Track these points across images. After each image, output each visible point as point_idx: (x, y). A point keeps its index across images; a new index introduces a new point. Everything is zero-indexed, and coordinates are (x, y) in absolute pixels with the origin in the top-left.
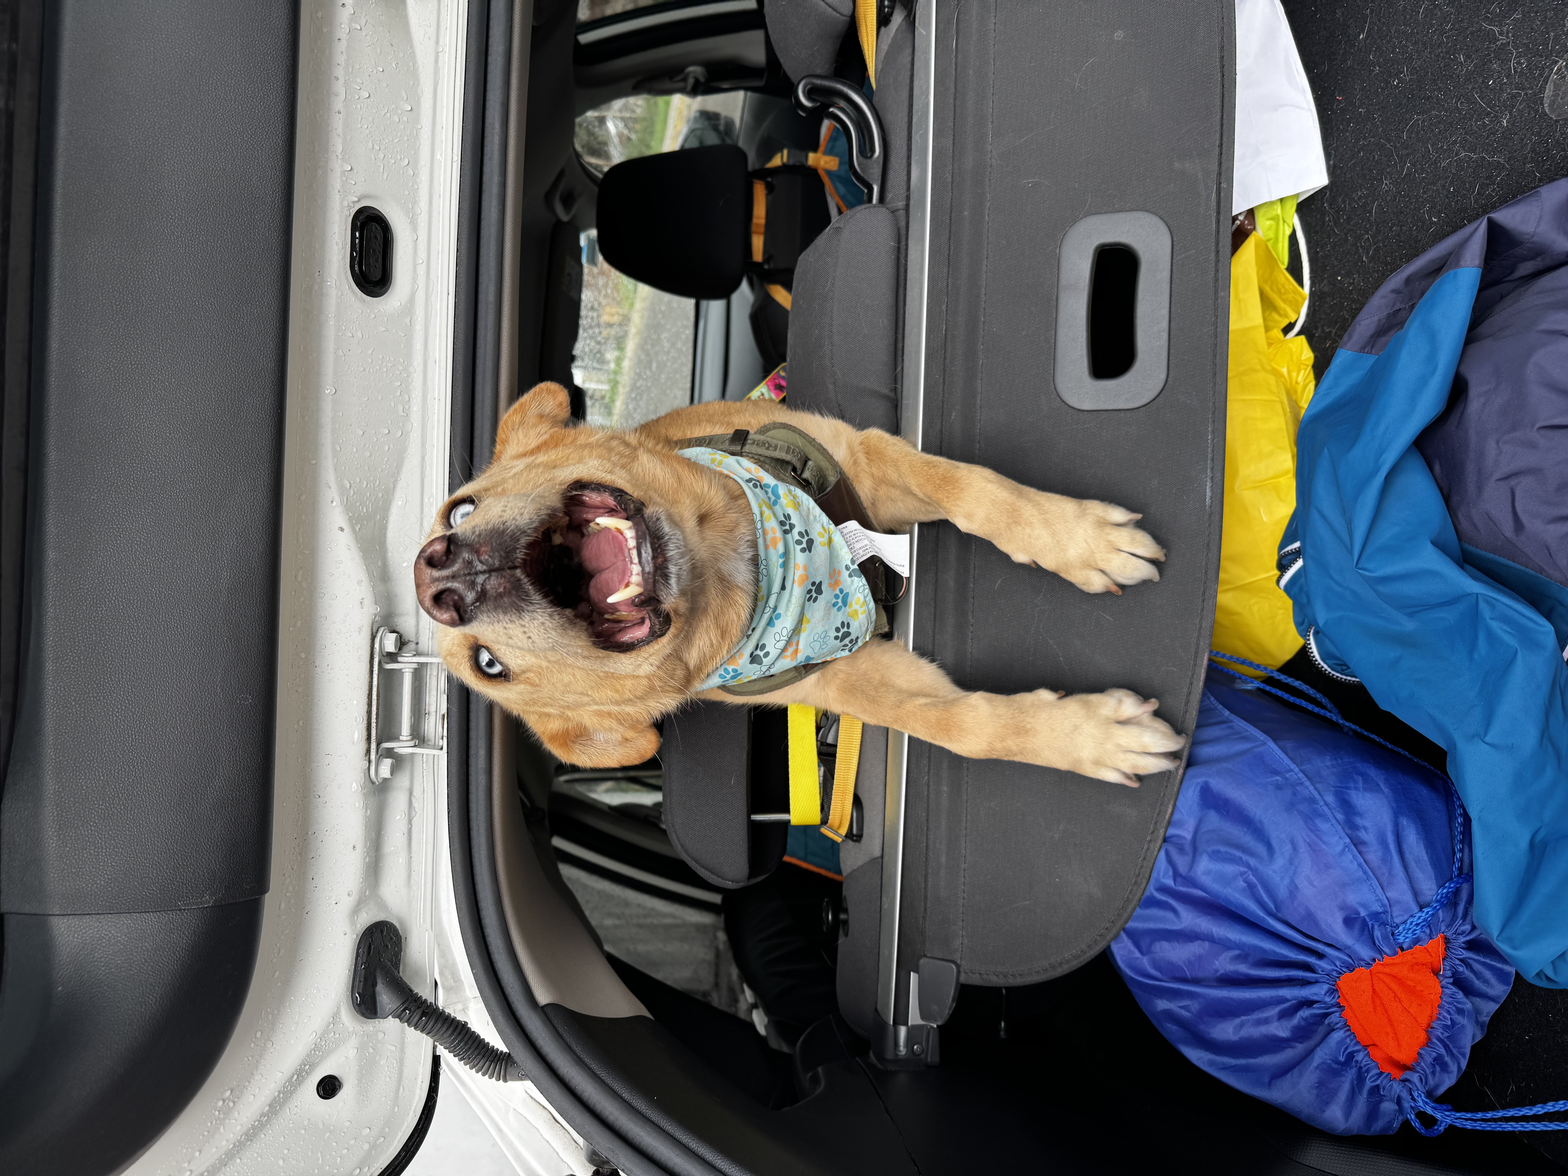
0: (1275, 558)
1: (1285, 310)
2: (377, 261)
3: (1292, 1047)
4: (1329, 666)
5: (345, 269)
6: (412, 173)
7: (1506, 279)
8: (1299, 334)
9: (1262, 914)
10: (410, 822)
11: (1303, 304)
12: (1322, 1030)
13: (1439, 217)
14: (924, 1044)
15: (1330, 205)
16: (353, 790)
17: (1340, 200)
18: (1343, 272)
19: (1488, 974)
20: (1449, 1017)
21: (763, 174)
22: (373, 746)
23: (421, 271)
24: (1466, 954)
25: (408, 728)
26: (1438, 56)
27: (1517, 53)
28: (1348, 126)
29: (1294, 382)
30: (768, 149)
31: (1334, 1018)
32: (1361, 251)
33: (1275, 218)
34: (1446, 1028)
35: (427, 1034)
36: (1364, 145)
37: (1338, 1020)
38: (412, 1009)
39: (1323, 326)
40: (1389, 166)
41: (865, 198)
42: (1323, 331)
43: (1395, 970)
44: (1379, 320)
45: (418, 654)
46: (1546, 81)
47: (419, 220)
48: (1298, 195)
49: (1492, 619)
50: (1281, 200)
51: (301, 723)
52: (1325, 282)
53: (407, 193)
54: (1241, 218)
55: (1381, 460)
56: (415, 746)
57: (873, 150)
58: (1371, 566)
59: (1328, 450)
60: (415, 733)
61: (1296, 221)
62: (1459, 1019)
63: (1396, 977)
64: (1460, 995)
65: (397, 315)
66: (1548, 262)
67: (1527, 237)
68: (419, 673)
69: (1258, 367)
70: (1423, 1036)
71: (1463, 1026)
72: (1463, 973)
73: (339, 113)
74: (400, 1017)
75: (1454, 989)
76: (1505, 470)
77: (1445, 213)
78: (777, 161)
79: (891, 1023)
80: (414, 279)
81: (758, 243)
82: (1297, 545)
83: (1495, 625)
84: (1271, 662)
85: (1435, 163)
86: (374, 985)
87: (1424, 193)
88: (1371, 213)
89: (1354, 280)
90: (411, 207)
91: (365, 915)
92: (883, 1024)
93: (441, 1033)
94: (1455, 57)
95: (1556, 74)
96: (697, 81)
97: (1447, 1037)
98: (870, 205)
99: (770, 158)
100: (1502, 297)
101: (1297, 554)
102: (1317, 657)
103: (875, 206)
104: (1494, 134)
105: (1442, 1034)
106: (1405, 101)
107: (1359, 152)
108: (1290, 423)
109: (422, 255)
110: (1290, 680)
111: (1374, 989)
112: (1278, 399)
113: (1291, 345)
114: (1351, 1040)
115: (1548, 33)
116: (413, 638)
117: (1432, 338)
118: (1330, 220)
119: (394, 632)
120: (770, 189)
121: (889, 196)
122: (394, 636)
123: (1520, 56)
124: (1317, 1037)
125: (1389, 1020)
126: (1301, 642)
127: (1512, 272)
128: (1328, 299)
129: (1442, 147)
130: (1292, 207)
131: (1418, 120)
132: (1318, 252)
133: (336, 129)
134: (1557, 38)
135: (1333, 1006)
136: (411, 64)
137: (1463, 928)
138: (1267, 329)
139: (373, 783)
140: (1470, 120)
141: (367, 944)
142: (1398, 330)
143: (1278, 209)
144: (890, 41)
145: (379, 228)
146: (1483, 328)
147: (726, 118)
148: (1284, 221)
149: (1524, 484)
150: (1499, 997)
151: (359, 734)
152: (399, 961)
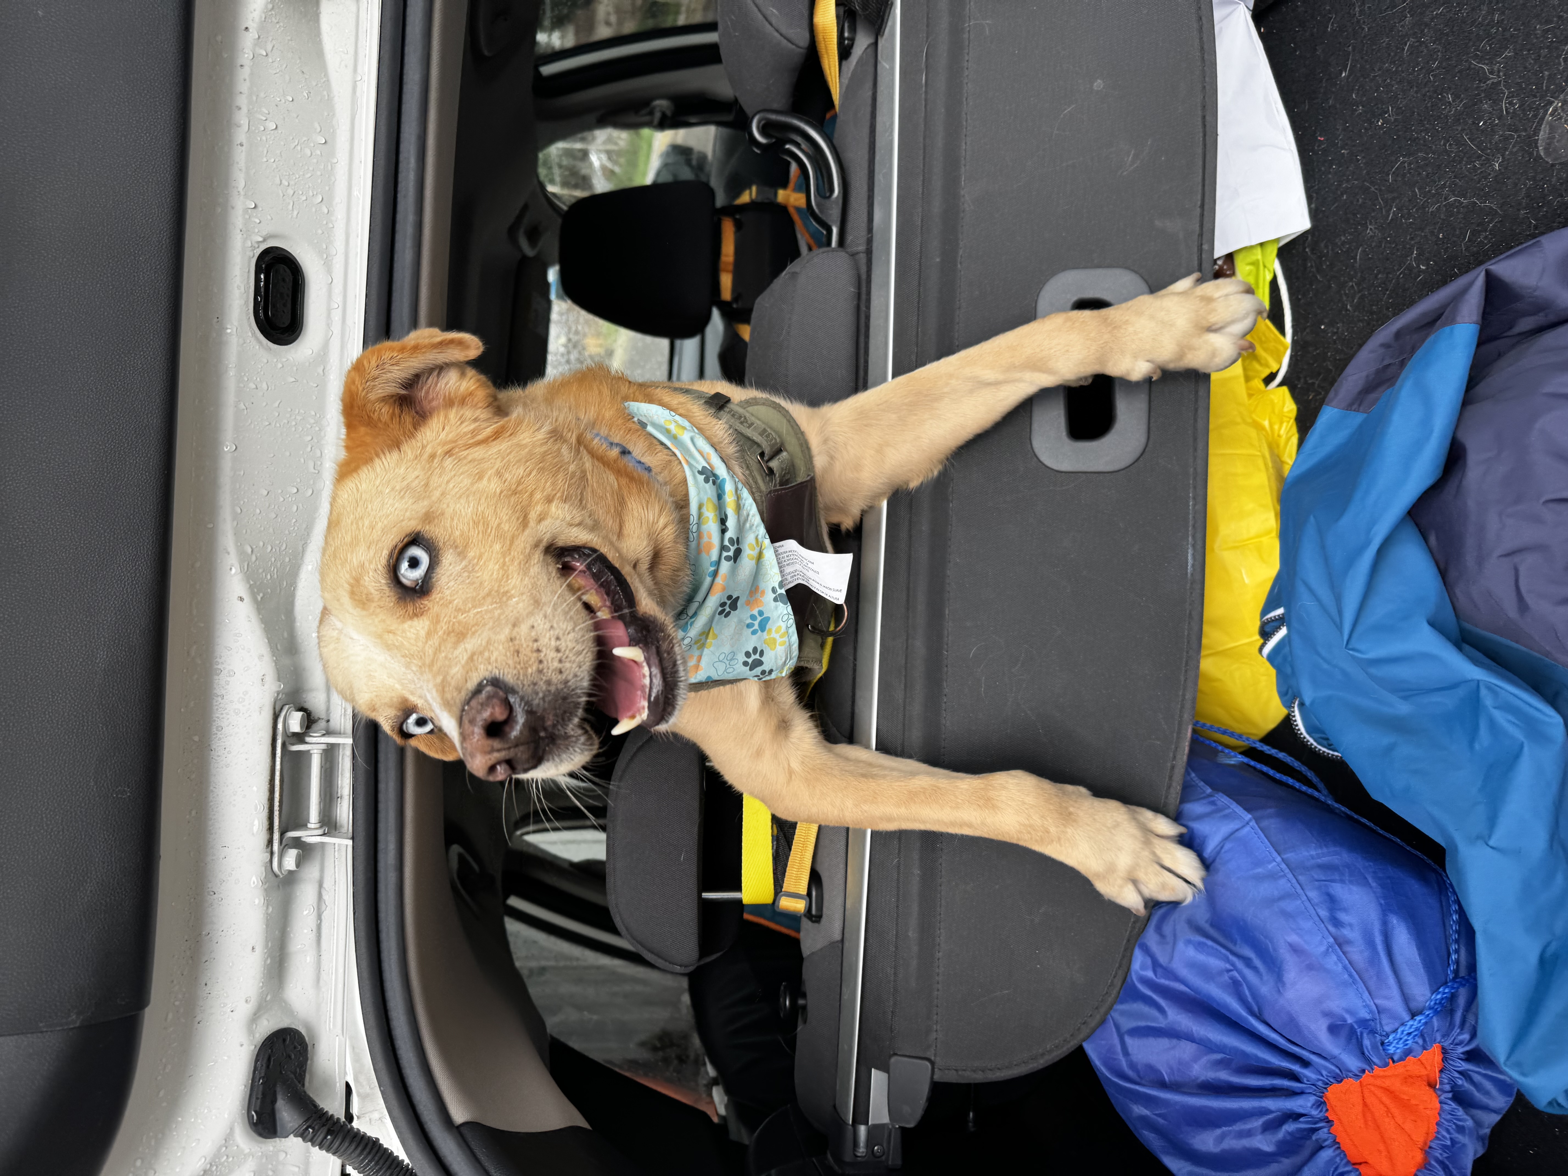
0: (1258, 624)
1: (1266, 360)
2: (285, 305)
3: (1277, 1162)
4: (1315, 740)
5: (248, 314)
6: (326, 211)
7: (1505, 334)
8: (1281, 384)
9: (1244, 1013)
10: (319, 917)
11: (1285, 353)
12: (1309, 1146)
13: (1428, 265)
14: (885, 1145)
15: (1312, 250)
16: (253, 886)
17: (1322, 245)
18: (1326, 321)
19: (1488, 1085)
20: (1448, 1136)
21: (731, 210)
22: (276, 836)
23: (336, 316)
24: (1465, 1066)
25: (317, 814)
26: (1425, 95)
27: (1509, 93)
28: (1331, 167)
29: (1276, 435)
30: (736, 185)
31: (1322, 1134)
32: (1345, 298)
33: (1255, 264)
34: (1444, 1147)
35: (334, 1154)
36: (1347, 188)
37: (1326, 1136)
38: (316, 1127)
39: (1305, 377)
40: (1374, 211)
41: (824, 240)
42: (1306, 382)
43: (1387, 1083)
44: (1367, 376)
45: (328, 733)
46: (1540, 124)
47: (334, 261)
48: (1278, 240)
49: (1495, 708)
50: (1262, 245)
51: (194, 813)
52: (1308, 330)
53: (320, 232)
54: (1220, 262)
55: (1372, 533)
56: (324, 834)
57: (832, 190)
58: (1362, 646)
59: (1314, 517)
60: (326, 819)
61: (1277, 266)
62: (1459, 1137)
63: (1388, 1090)
64: (1460, 1112)
65: (307, 364)
66: (1552, 318)
67: (1529, 291)
68: (330, 753)
69: (1239, 420)
70: (1419, 1157)
71: (1464, 1145)
72: (1462, 1086)
73: (242, 145)
74: (303, 1135)
75: (1454, 1105)
76: (1508, 545)
77: (1434, 261)
78: (745, 198)
79: (851, 1122)
80: (329, 326)
81: (726, 281)
82: (1280, 611)
83: (1498, 715)
84: (1254, 731)
85: (1423, 207)
86: (274, 1101)
87: (1412, 239)
88: (1355, 259)
89: (1338, 328)
90: (324, 247)
91: (265, 1023)
92: (842, 1123)
93: (349, 1152)
94: (1443, 96)
95: (1551, 115)
96: (664, 116)
97: (1446, 1158)
98: (828, 249)
99: (738, 194)
100: (1500, 355)
101: (1280, 621)
102: (1303, 730)
103: (833, 250)
104: (1486, 178)
105: (1441, 1154)
106: (1390, 142)
107: (1342, 194)
108: (1273, 478)
109: (338, 299)
110: (1273, 752)
111: (1365, 1104)
112: (1259, 453)
113: (1272, 396)
114: (1342, 1160)
115: (1542, 72)
116: (323, 715)
117: (1427, 400)
118: (1312, 266)
119: (301, 709)
120: (739, 226)
121: (849, 238)
122: (299, 714)
123: (1513, 97)
124: (1306, 1153)
125: (1382, 1137)
126: (1284, 712)
127: (1510, 328)
128: (1311, 349)
129: (1430, 191)
130: (1273, 251)
131: (1404, 162)
132: (1300, 300)
133: (238, 163)
134: (1551, 77)
135: (1321, 1120)
136: (325, 93)
137: (1461, 1037)
138: (1248, 379)
139: (276, 876)
140: (1460, 162)
141: (266, 1056)
142: (1388, 388)
143: (1258, 254)
144: (850, 75)
145: (288, 270)
146: (1481, 389)
147: (699, 152)
148: (1265, 266)
149: (1527, 563)
150: (1501, 1109)
151: (259, 823)
152: (305, 1072)
